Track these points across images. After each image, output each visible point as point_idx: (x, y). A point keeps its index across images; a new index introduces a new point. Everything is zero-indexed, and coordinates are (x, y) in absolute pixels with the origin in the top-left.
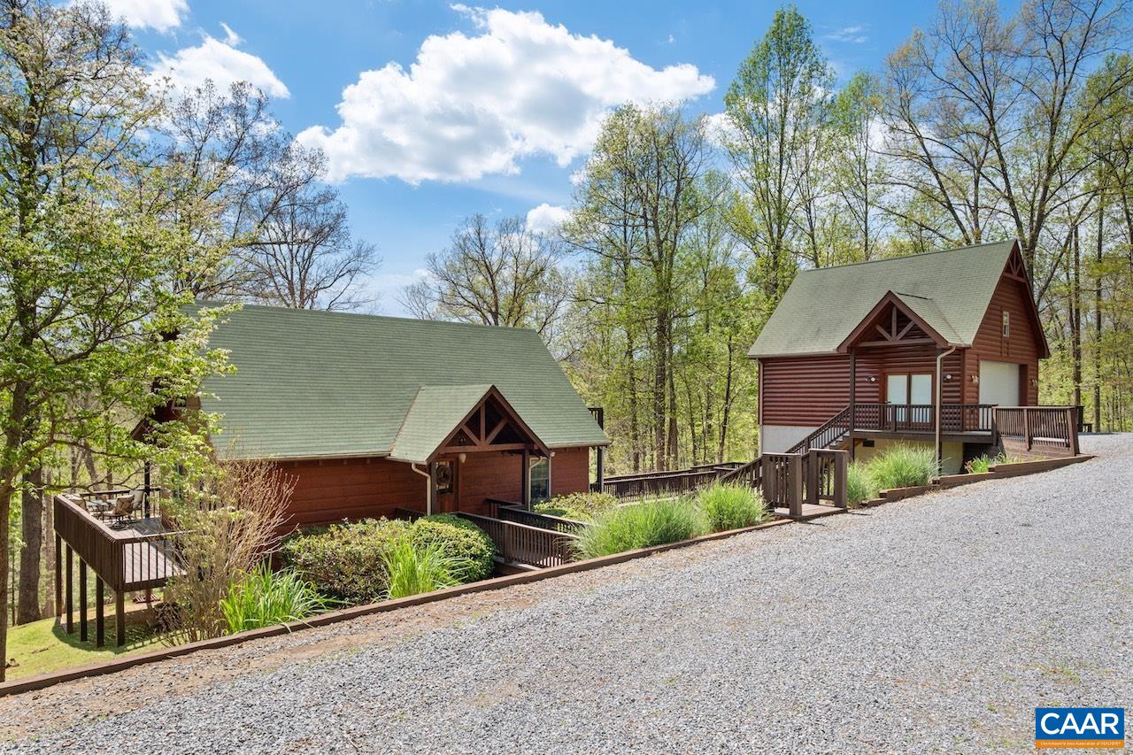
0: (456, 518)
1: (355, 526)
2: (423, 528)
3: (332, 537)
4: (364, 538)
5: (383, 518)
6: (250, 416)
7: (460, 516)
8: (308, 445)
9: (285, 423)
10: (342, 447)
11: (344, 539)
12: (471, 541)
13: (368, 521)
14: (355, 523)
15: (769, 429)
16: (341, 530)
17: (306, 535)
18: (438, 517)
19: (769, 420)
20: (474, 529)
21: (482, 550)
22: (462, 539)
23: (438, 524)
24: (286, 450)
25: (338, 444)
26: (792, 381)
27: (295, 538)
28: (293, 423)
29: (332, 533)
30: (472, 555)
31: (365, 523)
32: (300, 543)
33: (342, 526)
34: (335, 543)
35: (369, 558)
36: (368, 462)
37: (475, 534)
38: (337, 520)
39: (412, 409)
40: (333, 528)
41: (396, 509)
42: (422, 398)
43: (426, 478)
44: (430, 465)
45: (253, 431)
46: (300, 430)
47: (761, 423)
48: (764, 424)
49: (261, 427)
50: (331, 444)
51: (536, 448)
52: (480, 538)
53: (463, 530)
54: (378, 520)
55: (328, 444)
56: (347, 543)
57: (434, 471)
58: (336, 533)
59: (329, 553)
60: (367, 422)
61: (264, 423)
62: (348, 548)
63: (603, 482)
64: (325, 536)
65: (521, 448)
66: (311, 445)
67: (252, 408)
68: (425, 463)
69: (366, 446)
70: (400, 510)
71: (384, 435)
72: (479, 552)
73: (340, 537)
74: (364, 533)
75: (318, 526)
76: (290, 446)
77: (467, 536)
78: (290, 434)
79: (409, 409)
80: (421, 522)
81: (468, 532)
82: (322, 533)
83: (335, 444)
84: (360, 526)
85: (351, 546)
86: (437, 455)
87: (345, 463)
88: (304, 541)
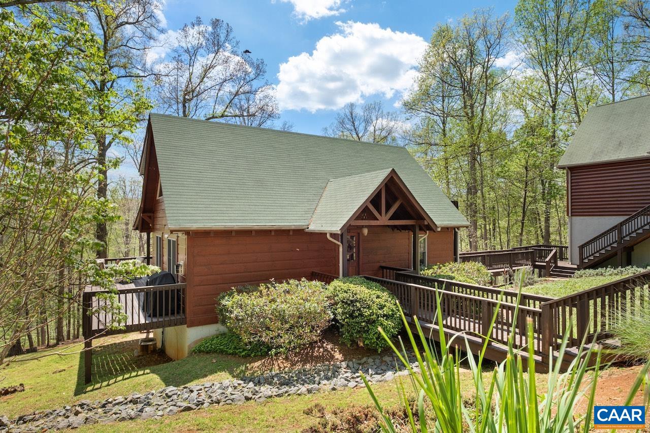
0: (365, 280)
1: (280, 285)
2: (338, 288)
3: (261, 296)
4: (288, 297)
5: (303, 279)
6: (199, 194)
7: (367, 278)
8: (243, 218)
9: (226, 201)
10: (271, 221)
11: (271, 298)
12: (382, 302)
13: (291, 281)
14: (281, 283)
15: (577, 220)
16: (269, 288)
17: (240, 292)
18: (351, 279)
19: (576, 212)
20: (383, 291)
21: (392, 310)
22: (375, 299)
23: (352, 285)
24: (226, 221)
25: (267, 218)
26: (599, 182)
27: (230, 295)
28: (232, 201)
29: (261, 292)
30: (384, 315)
31: (288, 283)
32: (234, 300)
33: (269, 286)
34: (261, 301)
35: (292, 316)
36: (291, 233)
37: (385, 295)
38: (266, 280)
39: (324, 195)
40: (262, 287)
41: (313, 272)
42: (331, 186)
43: (339, 246)
44: (342, 235)
45: (200, 206)
46: (239, 206)
47: (570, 215)
48: (572, 216)
49: (207, 203)
50: (262, 218)
51: (426, 223)
52: (390, 299)
53: (374, 292)
54: (299, 280)
55: (260, 218)
56: (273, 301)
57: (345, 241)
58: (265, 291)
59: (257, 310)
60: (290, 202)
61: (210, 200)
62: (274, 306)
63: (459, 256)
64: (255, 293)
65: (414, 224)
66: (246, 218)
67: (201, 189)
68: (339, 232)
69: (289, 221)
70: (316, 273)
71: (304, 213)
72: (390, 313)
73: (268, 295)
74: (288, 292)
75: (250, 284)
76: (230, 218)
77: (378, 297)
78: (230, 209)
79: (322, 196)
80: (336, 283)
81: (379, 293)
82: (252, 292)
83: (265, 218)
84: (285, 286)
85: (277, 304)
86: (349, 228)
87: (273, 233)
88: (237, 297)
